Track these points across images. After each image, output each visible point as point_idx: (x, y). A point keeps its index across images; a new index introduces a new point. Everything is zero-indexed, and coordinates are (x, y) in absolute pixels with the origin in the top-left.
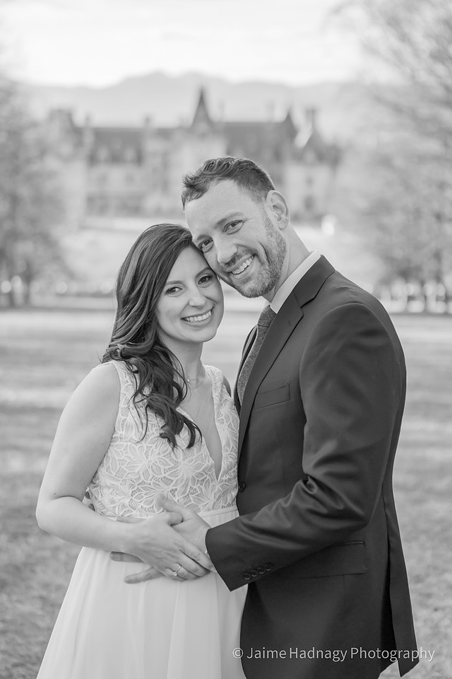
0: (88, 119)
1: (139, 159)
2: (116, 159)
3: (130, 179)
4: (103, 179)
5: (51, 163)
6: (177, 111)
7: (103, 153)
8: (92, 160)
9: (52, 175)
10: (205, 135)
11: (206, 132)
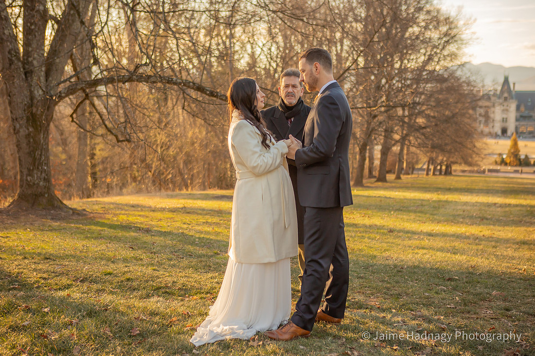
10: (506, 99)
11: (507, 97)
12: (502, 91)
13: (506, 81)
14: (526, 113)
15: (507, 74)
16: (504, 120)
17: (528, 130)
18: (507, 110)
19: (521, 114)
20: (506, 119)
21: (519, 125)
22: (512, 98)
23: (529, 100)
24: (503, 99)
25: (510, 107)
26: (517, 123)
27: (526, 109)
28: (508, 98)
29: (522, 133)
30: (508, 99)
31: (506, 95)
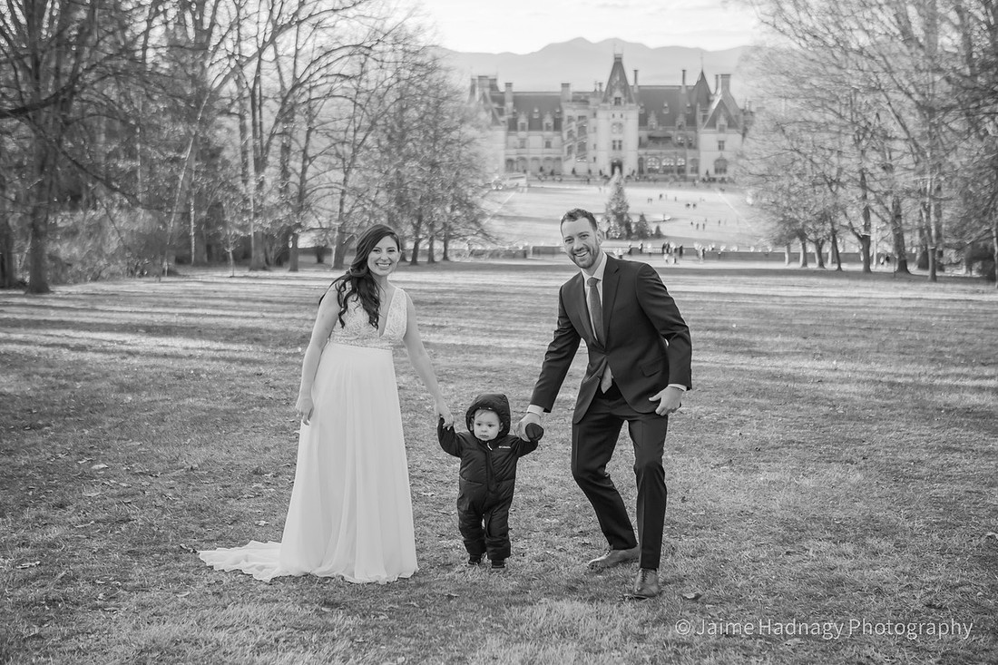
0: (509, 85)
1: (557, 126)
2: (535, 125)
3: (548, 145)
5: (469, 131)
6: (594, 77)
7: (523, 120)
8: (513, 126)
9: (468, 142)
10: (618, 101)
11: (620, 98)
12: (611, 87)
13: (618, 65)
14: (659, 131)
15: (618, 51)
16: (617, 145)
17: (664, 164)
18: (621, 125)
19: (650, 132)
20: (620, 142)
21: (646, 154)
22: (630, 101)
23: (666, 105)
24: (613, 102)
25: (627, 119)
26: (642, 151)
27: (659, 124)
28: (623, 98)
29: (651, 170)
30: (623, 103)
31: (618, 93)
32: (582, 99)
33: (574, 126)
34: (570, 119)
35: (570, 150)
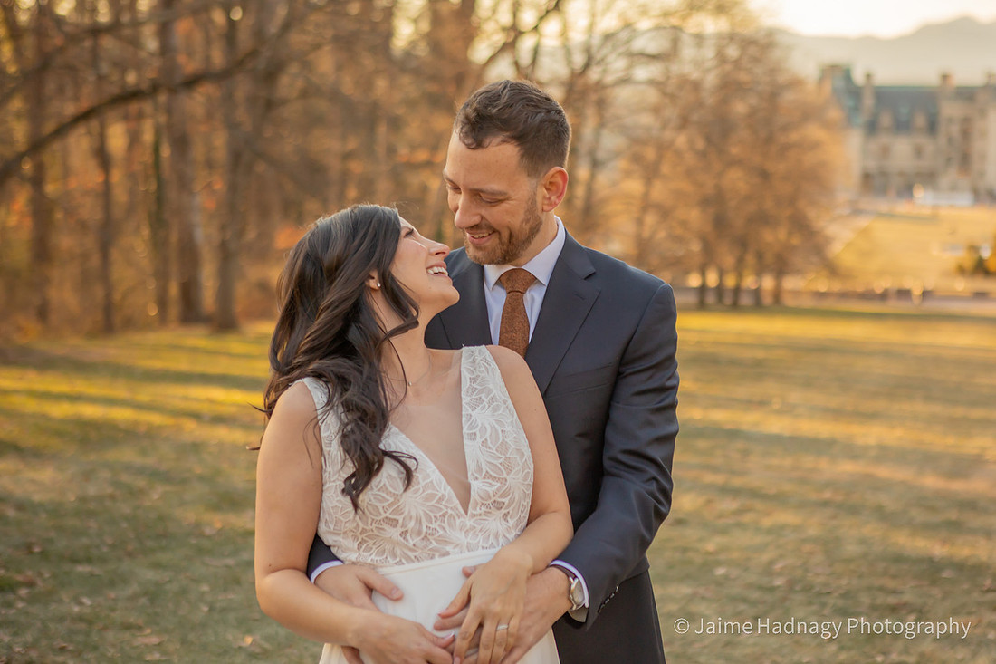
0: (869, 77)
1: (932, 127)
2: (902, 127)
3: (918, 152)
4: (885, 151)
7: (886, 120)
8: (872, 128)
32: (967, 95)
33: (955, 130)
34: (950, 120)
35: (949, 160)
